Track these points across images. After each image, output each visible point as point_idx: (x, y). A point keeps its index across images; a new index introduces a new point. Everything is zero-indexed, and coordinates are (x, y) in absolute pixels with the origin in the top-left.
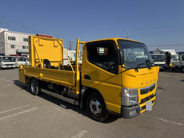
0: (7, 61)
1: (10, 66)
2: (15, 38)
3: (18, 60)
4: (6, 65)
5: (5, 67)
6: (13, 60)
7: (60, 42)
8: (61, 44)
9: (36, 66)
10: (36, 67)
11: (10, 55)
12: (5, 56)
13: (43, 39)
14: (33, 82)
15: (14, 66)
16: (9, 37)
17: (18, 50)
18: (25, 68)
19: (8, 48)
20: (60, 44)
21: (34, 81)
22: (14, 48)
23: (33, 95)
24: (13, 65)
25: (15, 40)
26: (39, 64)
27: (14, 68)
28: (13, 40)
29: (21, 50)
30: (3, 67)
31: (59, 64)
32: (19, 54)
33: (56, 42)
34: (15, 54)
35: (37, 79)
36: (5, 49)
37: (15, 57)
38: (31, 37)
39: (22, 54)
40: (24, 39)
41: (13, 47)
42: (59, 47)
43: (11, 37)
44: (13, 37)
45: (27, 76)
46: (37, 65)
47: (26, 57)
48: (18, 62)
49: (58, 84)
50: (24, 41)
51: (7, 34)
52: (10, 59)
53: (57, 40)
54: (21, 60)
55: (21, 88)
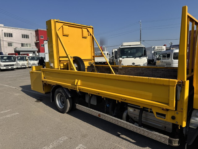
0: (7, 60)
1: (10, 67)
2: (12, 34)
3: (18, 60)
4: (5, 66)
5: (5, 68)
6: (13, 60)
7: (90, 30)
8: (92, 34)
9: (60, 67)
10: (61, 69)
11: (9, 54)
12: (3, 55)
13: (69, 26)
14: (59, 92)
15: (15, 67)
16: (5, 33)
17: (16, 48)
18: (43, 71)
19: (5, 46)
20: (90, 34)
21: (61, 91)
22: (11, 46)
23: (59, 113)
24: (13, 65)
25: (12, 36)
26: (64, 64)
27: (14, 69)
28: (10, 36)
29: (19, 48)
30: (2, 68)
31: (89, 64)
32: (17, 52)
33: (85, 30)
34: (14, 52)
35: (67, 89)
36: (2, 47)
37: (14, 56)
38: (52, 21)
39: (21, 53)
40: (22, 35)
41: (10, 44)
42: (89, 38)
43: (7, 34)
44: (9, 34)
45: (47, 83)
46: (62, 65)
47: (27, 55)
48: (19, 62)
49: (118, 101)
50: (22, 37)
51: (2, 30)
52: (9, 58)
53: (86, 28)
54: (22, 59)
55: (36, 100)
